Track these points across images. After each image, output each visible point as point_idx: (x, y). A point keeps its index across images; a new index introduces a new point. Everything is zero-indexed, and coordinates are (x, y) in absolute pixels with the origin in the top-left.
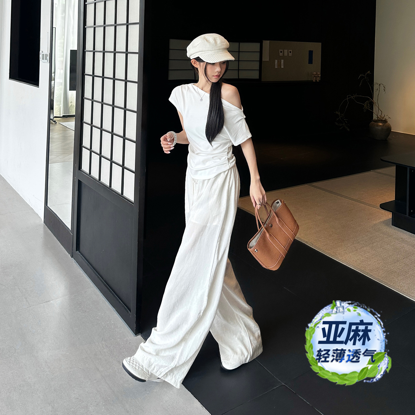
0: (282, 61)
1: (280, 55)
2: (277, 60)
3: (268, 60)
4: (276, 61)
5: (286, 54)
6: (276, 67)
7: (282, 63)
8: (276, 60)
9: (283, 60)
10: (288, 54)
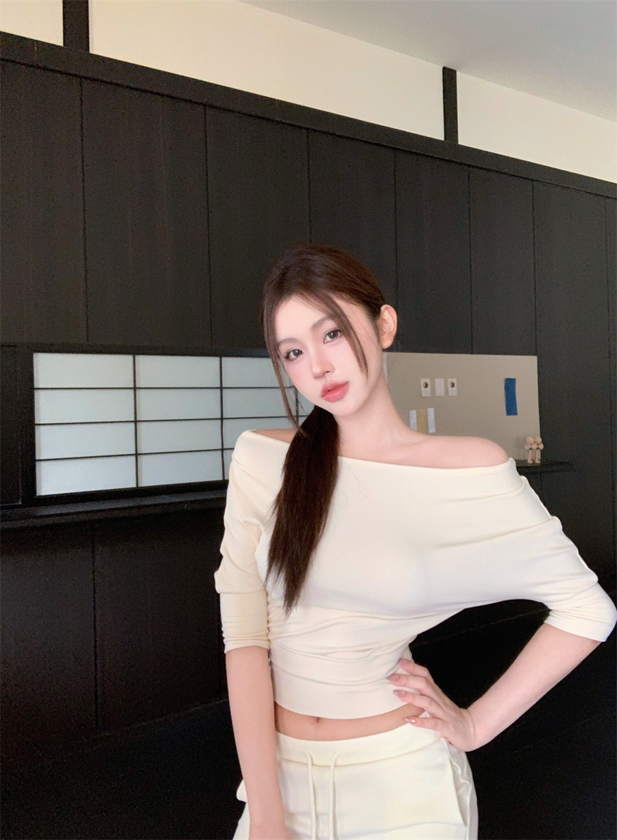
0: (431, 411)
1: (423, 395)
2: (415, 411)
4: (413, 414)
5: (440, 391)
7: (429, 418)
8: (411, 411)
9: (433, 408)
10: (447, 392)
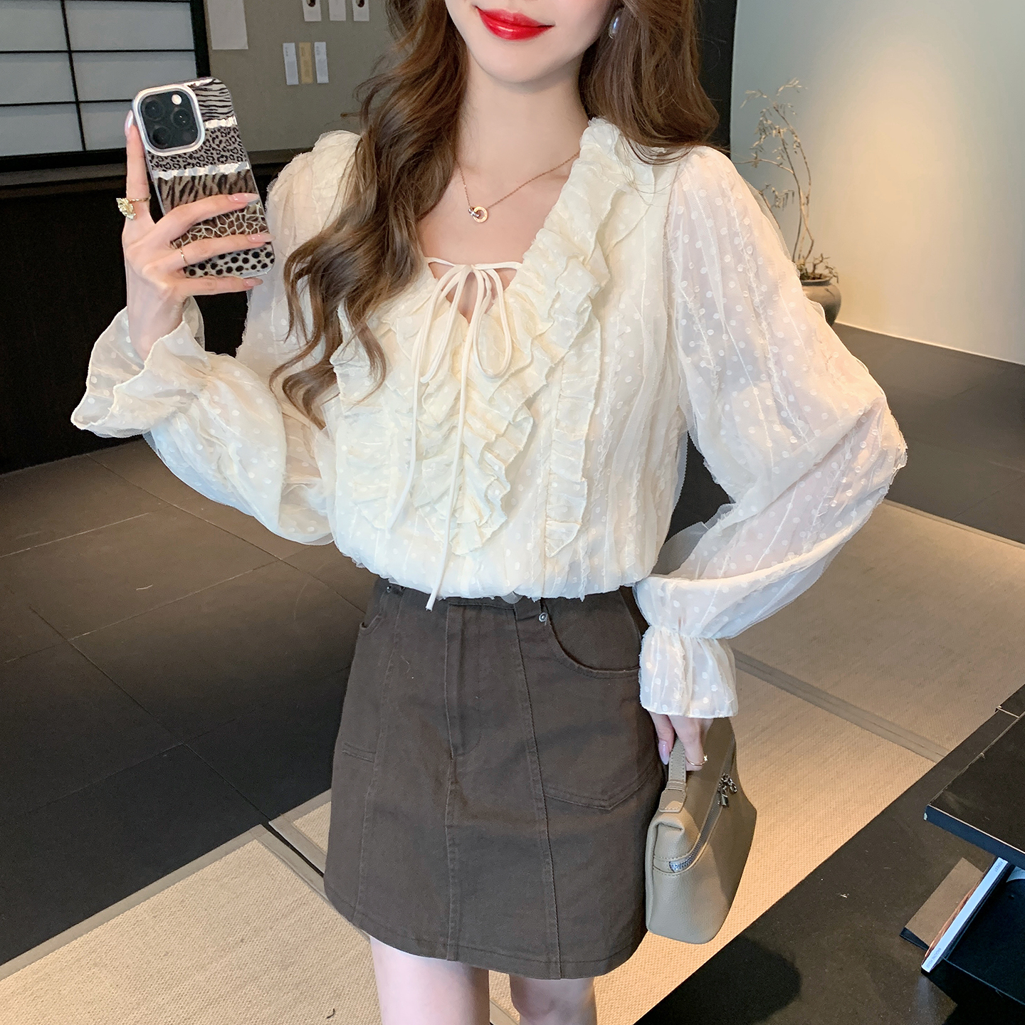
0: (321, 47)
1: (307, 19)
2: (293, 44)
3: (241, 43)
4: (289, 49)
5: (338, 12)
6: (292, 80)
7: (317, 58)
8: (285, 45)
9: (325, 43)
10: (350, 13)
